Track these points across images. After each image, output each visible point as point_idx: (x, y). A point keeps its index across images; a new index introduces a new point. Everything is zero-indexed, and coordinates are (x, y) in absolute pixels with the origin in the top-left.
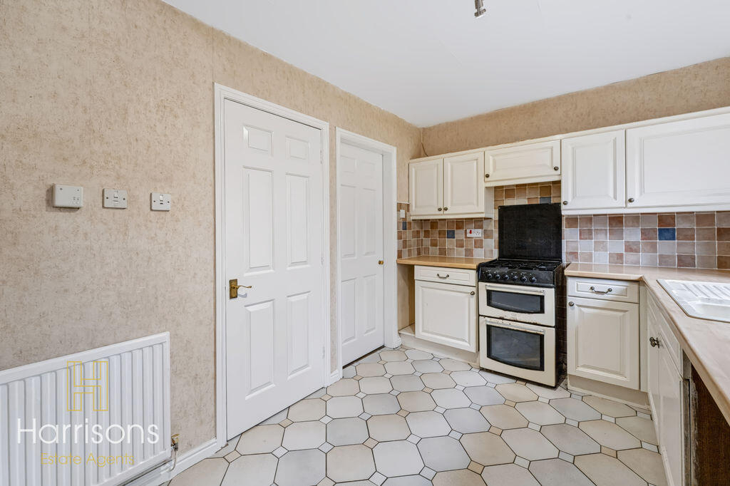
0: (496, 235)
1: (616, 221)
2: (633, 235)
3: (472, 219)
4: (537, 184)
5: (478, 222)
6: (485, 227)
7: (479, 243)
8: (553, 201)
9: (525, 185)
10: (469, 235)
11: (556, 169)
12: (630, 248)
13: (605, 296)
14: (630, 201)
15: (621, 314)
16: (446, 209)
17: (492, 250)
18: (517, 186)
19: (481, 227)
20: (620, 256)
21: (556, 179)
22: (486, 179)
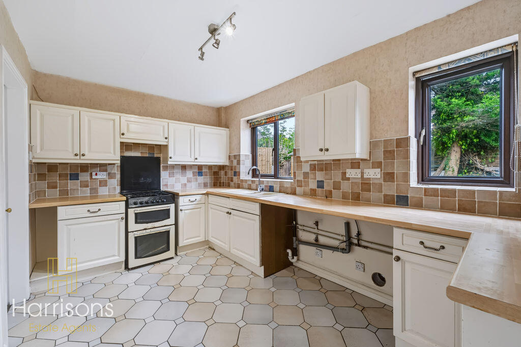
0: (118, 176)
1: (184, 167)
2: (189, 174)
3: (98, 164)
4: (146, 144)
5: (103, 167)
6: (109, 171)
7: (103, 183)
8: (156, 155)
9: (139, 144)
10: (94, 177)
11: (166, 138)
12: (189, 181)
13: (194, 203)
14: (196, 159)
15: (199, 209)
16: (83, 155)
17: (115, 188)
18: (133, 143)
19: (106, 171)
20: (185, 185)
21: (165, 144)
22: (122, 136)
